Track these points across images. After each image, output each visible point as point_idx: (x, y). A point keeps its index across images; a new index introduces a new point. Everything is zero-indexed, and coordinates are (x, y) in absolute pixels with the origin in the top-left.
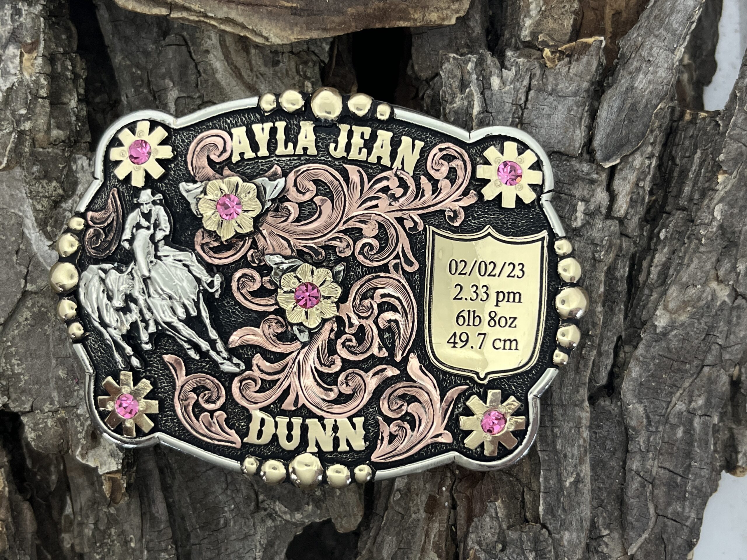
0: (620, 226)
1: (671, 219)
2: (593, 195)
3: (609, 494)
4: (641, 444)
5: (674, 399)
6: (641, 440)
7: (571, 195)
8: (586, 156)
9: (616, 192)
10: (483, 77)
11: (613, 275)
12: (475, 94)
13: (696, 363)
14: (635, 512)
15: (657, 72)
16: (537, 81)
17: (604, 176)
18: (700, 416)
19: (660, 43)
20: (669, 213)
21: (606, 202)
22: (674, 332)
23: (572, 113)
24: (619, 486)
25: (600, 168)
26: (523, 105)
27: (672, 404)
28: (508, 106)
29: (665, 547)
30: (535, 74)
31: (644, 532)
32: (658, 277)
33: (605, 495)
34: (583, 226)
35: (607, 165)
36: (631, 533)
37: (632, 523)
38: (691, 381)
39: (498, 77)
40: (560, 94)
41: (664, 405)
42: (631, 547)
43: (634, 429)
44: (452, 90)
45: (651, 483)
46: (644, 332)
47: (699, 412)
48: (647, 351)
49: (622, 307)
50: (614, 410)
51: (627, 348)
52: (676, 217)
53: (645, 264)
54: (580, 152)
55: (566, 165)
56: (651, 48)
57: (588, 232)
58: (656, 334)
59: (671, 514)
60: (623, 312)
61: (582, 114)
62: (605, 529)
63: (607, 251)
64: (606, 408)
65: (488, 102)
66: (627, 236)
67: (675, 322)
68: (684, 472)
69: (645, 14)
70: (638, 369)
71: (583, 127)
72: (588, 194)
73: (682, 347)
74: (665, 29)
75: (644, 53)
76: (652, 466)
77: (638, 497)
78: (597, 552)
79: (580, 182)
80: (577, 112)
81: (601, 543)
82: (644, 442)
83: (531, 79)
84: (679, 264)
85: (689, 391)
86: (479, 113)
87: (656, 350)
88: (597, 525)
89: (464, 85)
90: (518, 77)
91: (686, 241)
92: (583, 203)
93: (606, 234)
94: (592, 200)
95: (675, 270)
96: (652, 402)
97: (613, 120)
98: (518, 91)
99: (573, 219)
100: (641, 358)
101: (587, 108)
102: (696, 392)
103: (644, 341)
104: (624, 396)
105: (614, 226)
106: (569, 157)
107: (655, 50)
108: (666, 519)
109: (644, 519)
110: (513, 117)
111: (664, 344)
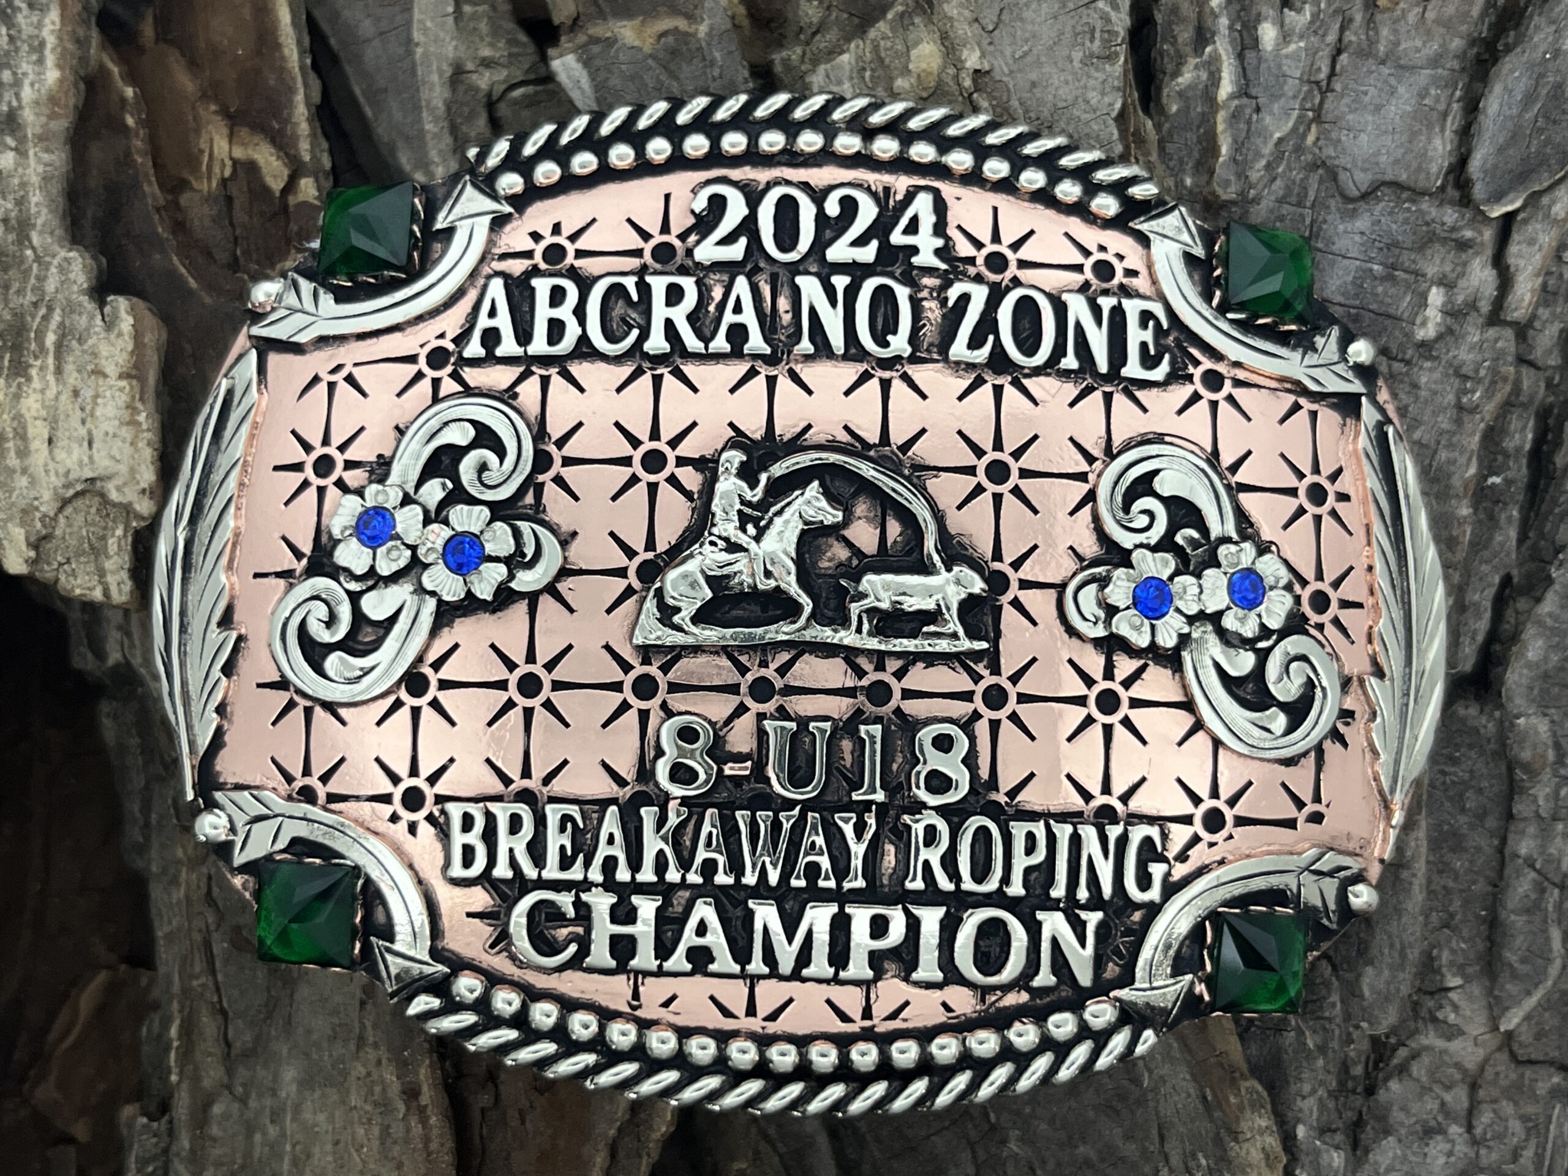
0: (1518, 343)
2: (1463, 274)
3: (1466, 903)
6: (1542, 792)
7: (1417, 273)
8: (1452, 193)
9: (1512, 269)
10: (1244, 25)
11: (1497, 444)
12: (1224, 57)
16: (1356, 34)
17: (1488, 235)
21: (1489, 289)
23: (1426, 102)
24: (1490, 889)
25: (1480, 218)
26: (1324, 84)
28: (1291, 86)
30: (1351, 20)
33: (1457, 904)
34: (1440, 337)
36: (1508, 986)
39: (1274, 24)
40: (1402, 62)
42: (1508, 1014)
43: (1527, 768)
44: (1177, 51)
49: (1515, 513)
50: (1485, 727)
51: (1522, 604)
54: (1439, 183)
55: (1408, 210)
57: (1448, 351)
60: (1516, 524)
61: (1449, 105)
62: (1454, 975)
63: (1487, 390)
64: (1469, 723)
65: (1251, 75)
66: (1531, 364)
71: (1448, 133)
72: (1453, 270)
78: (1434, 1020)
79: (1437, 246)
80: (1437, 99)
81: (1444, 1002)
82: (1547, 799)
83: (1343, 29)
86: (1232, 97)
88: (1436, 964)
89: (1203, 37)
90: (1316, 26)
92: (1442, 290)
93: (1487, 355)
94: (1462, 283)
97: (1511, 118)
98: (1315, 53)
99: (1418, 321)
100: (1548, 620)
101: (1458, 93)
104: (1510, 699)
105: (1506, 340)
106: (1417, 193)
109: (1540, 961)
110: (1303, 109)
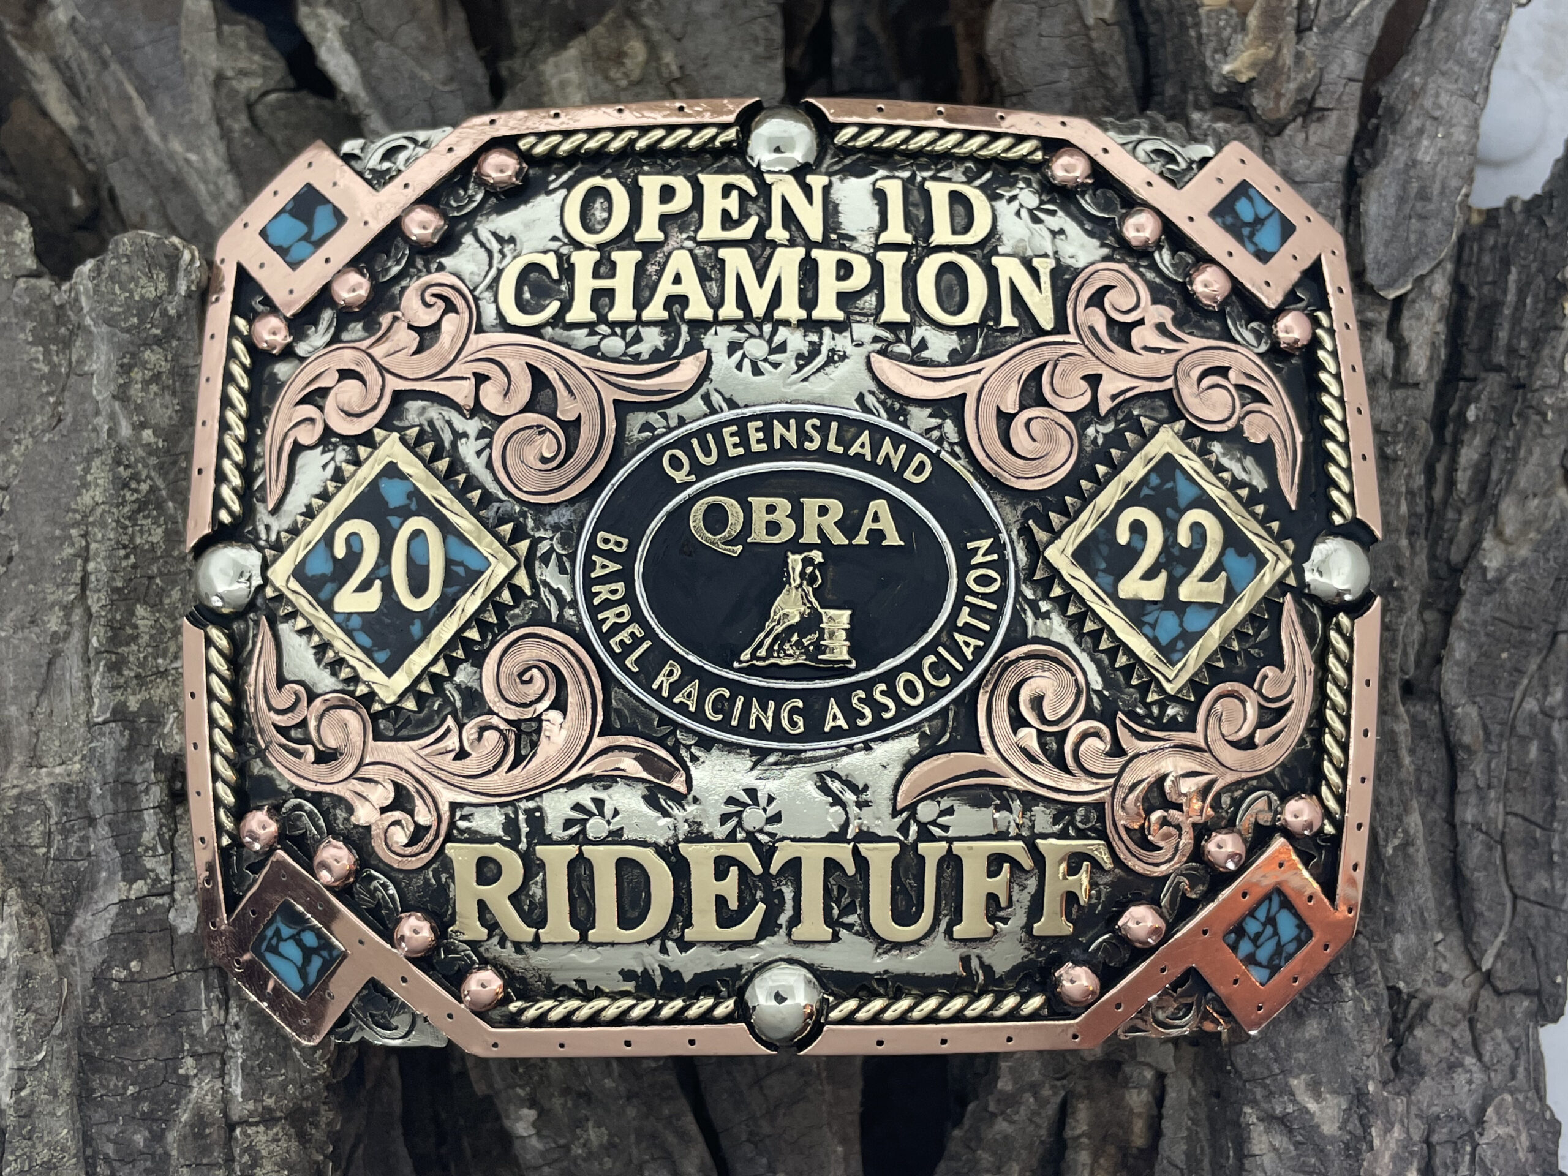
1: (1480, 386)
4: (1478, 775)
5: (1518, 695)
13: (1545, 628)
14: (1483, 896)
15: (1451, 135)
18: (1560, 720)
19: (1452, 87)
20: (1474, 380)
22: (1512, 577)
27: (1515, 704)
29: (1534, 953)
31: (1500, 928)
32: (1470, 489)
35: (1392, 295)
37: (1482, 914)
38: (1538, 660)
41: (1506, 704)
45: (1501, 842)
46: (1465, 582)
47: (1559, 714)
48: (1474, 612)
52: (1490, 381)
53: (1440, 469)
56: (1437, 95)
58: (1484, 580)
59: (1535, 893)
67: (1512, 560)
68: (1545, 819)
69: (1422, 36)
70: (1463, 644)
73: (1525, 603)
74: (1457, 62)
75: (1428, 103)
76: (1497, 814)
77: (1485, 869)
84: (1507, 460)
85: (1540, 679)
87: (1487, 609)
91: (1515, 420)
95: (1503, 471)
96: (1488, 702)
102: (1553, 679)
103: (1467, 596)
107: (1444, 99)
108: (1527, 904)
111: (1497, 596)
